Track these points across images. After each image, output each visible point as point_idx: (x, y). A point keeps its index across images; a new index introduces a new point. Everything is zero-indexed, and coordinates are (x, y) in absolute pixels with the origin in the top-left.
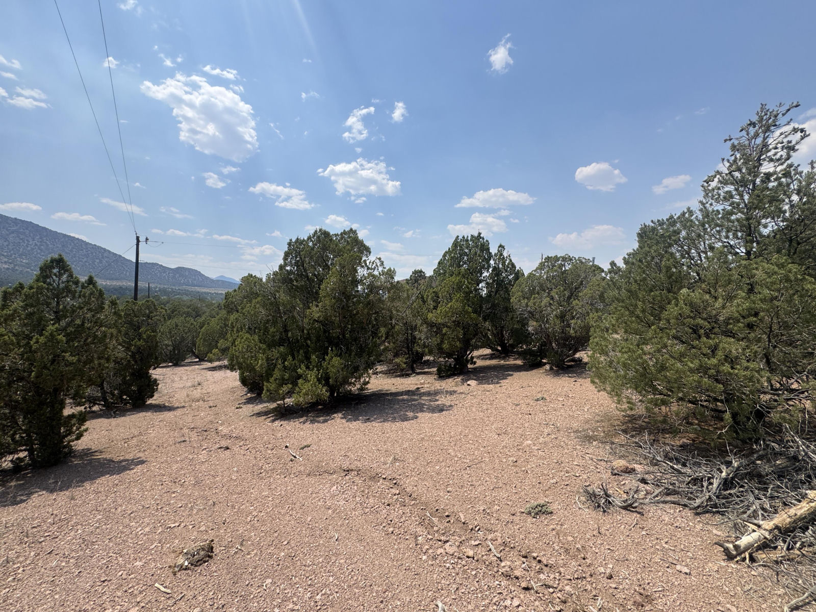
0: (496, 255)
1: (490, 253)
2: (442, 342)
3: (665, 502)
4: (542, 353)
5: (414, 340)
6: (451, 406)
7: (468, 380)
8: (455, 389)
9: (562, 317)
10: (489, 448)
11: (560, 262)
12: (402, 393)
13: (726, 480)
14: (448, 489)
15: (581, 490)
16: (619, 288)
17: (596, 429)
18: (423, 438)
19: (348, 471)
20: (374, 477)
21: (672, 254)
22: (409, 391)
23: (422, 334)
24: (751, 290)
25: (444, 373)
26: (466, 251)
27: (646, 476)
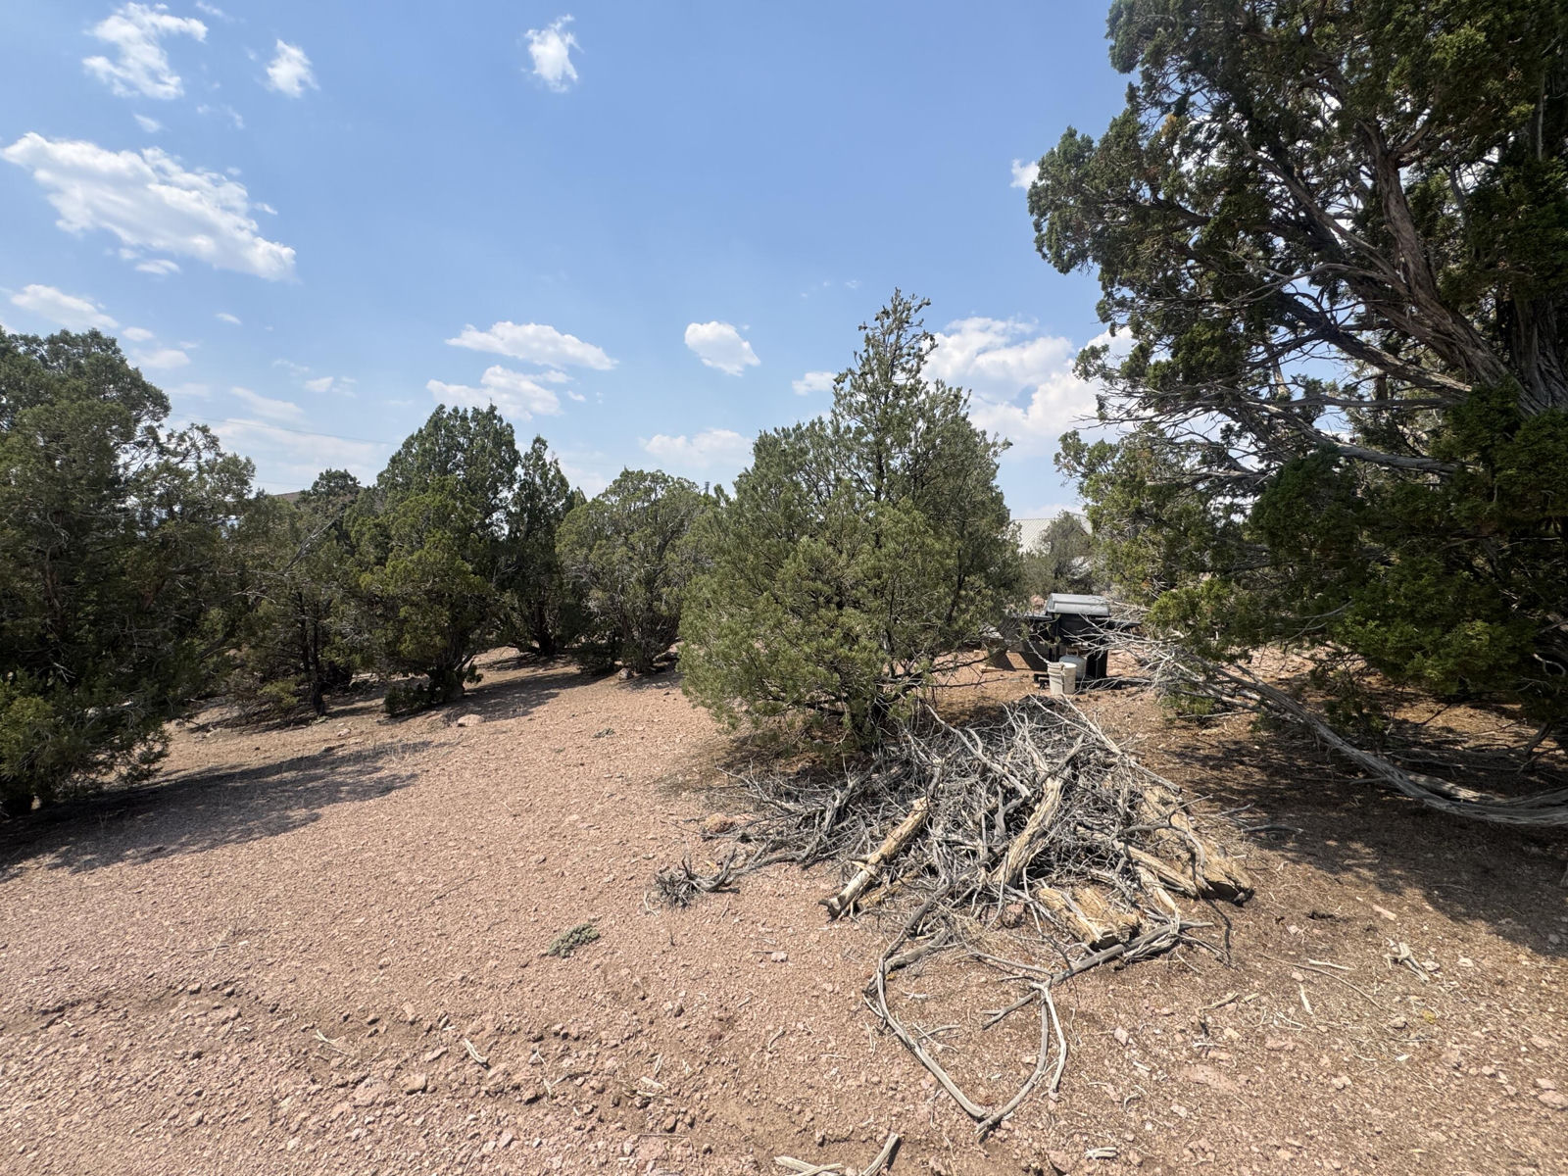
0: (527, 456)
1: (516, 452)
2: (398, 639)
3: (769, 863)
4: (614, 649)
5: (323, 638)
6: (414, 776)
7: (463, 715)
8: (427, 737)
9: (649, 582)
10: (492, 847)
11: (647, 483)
12: (278, 768)
13: (839, 808)
14: (381, 962)
15: (653, 881)
16: (725, 531)
17: (690, 771)
18: (330, 863)
19: (61, 1009)
20: (159, 1000)
21: (797, 485)
22: (301, 759)
23: (343, 622)
24: (878, 545)
25: (402, 708)
26: (462, 440)
27: (749, 830)
